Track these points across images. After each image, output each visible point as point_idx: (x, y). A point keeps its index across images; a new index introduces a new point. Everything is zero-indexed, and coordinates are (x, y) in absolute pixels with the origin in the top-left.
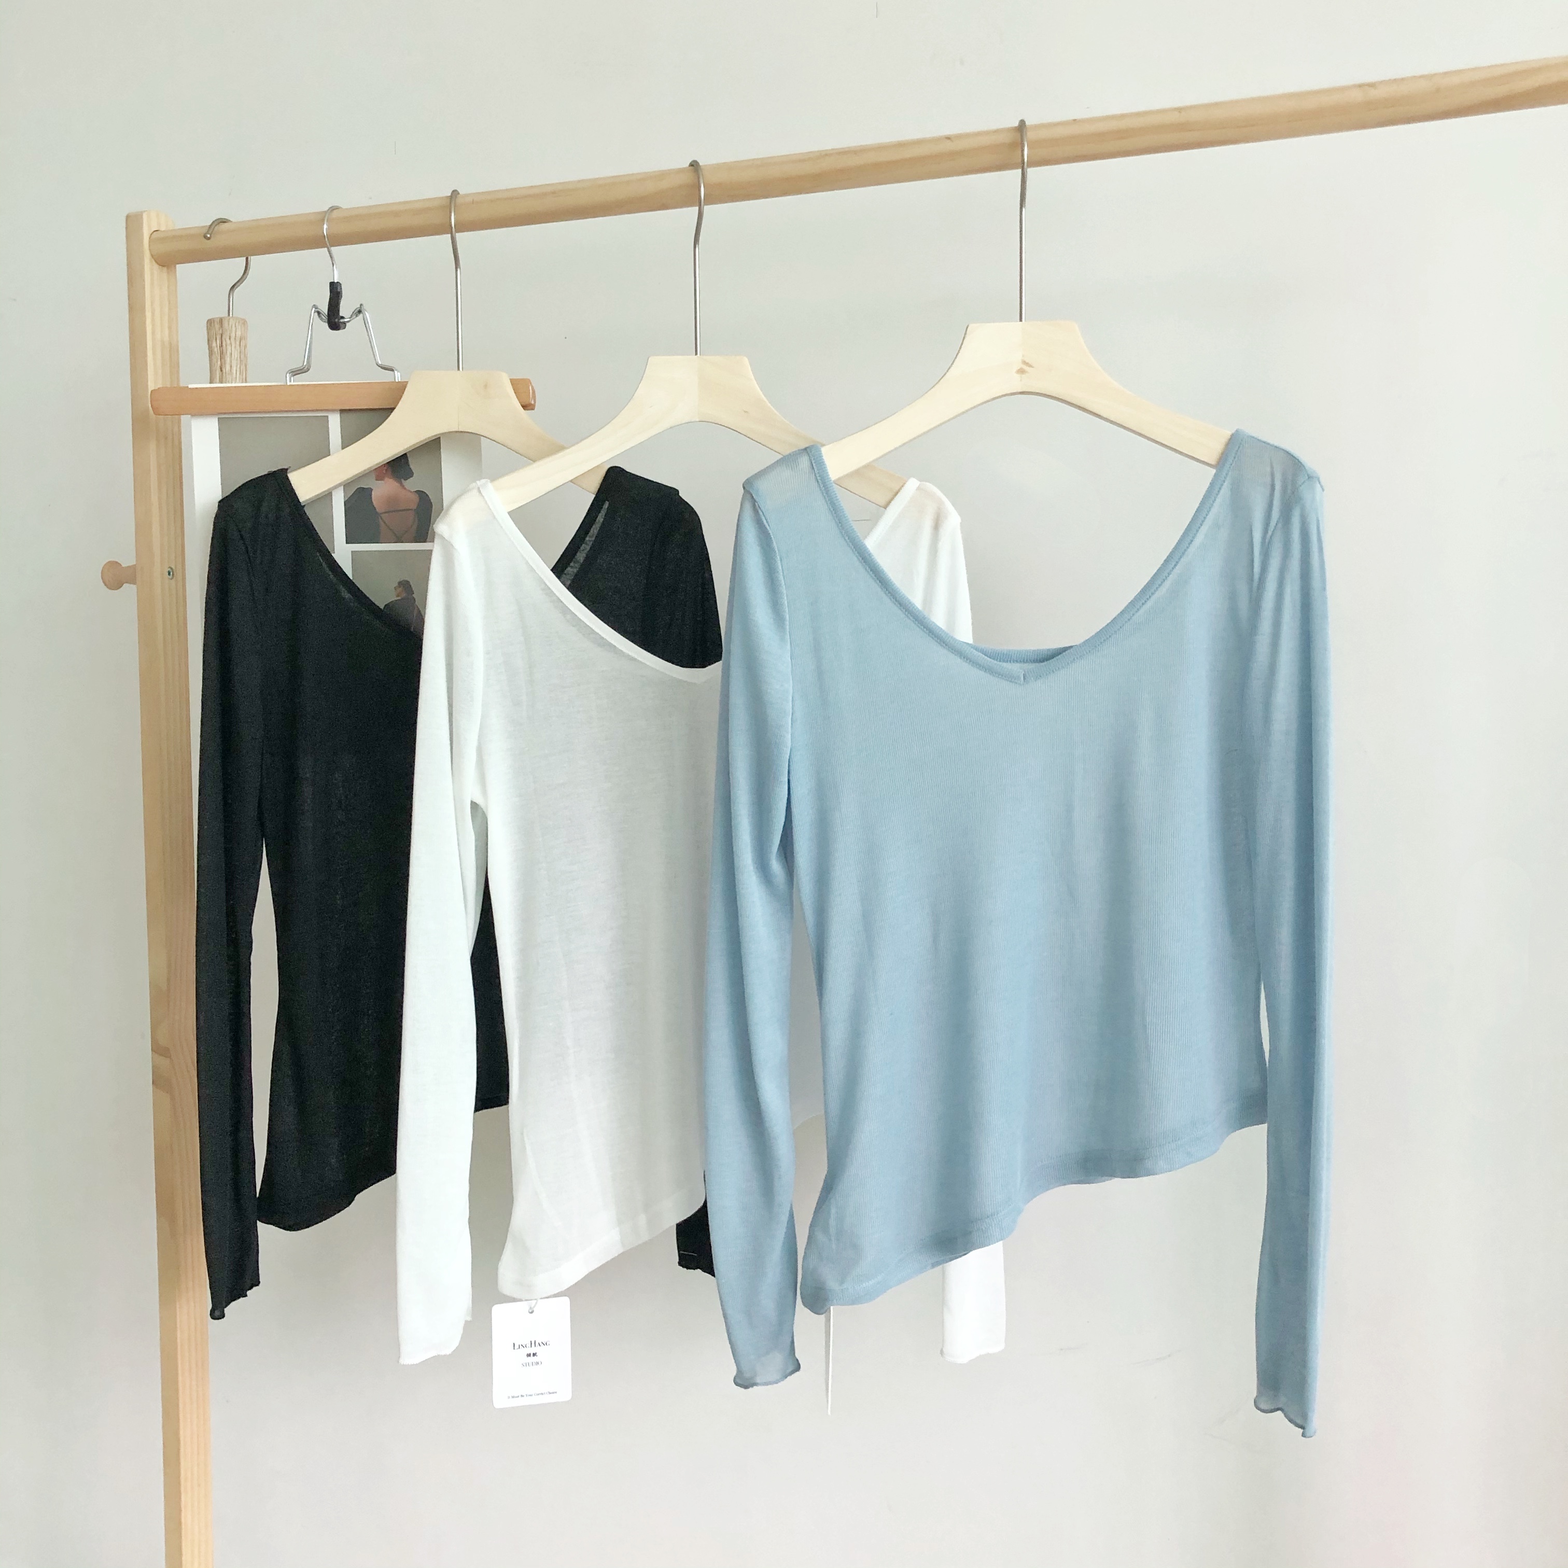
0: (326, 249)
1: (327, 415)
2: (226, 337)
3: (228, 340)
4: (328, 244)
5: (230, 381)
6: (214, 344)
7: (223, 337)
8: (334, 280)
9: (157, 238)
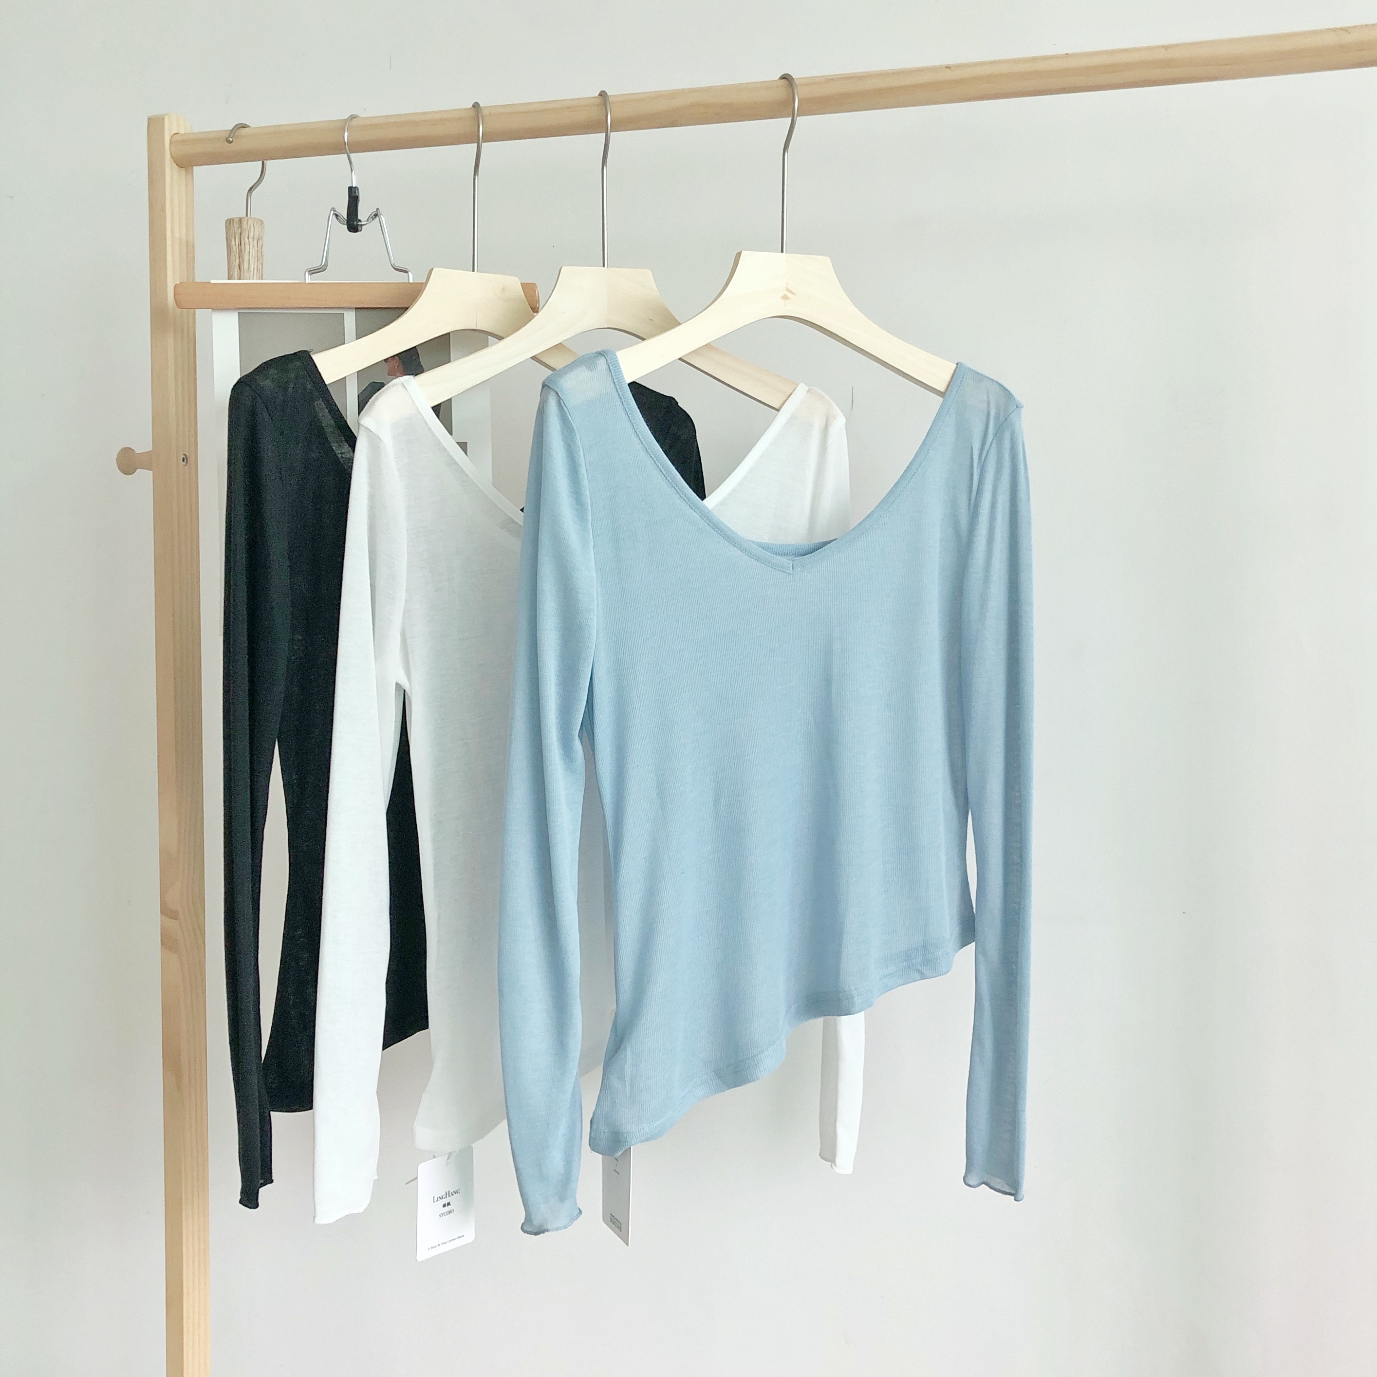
1: (342, 311)
3: (246, 239)
4: (348, 150)
5: (248, 278)
6: (233, 242)
7: (242, 236)
8: (352, 185)
9: (178, 140)
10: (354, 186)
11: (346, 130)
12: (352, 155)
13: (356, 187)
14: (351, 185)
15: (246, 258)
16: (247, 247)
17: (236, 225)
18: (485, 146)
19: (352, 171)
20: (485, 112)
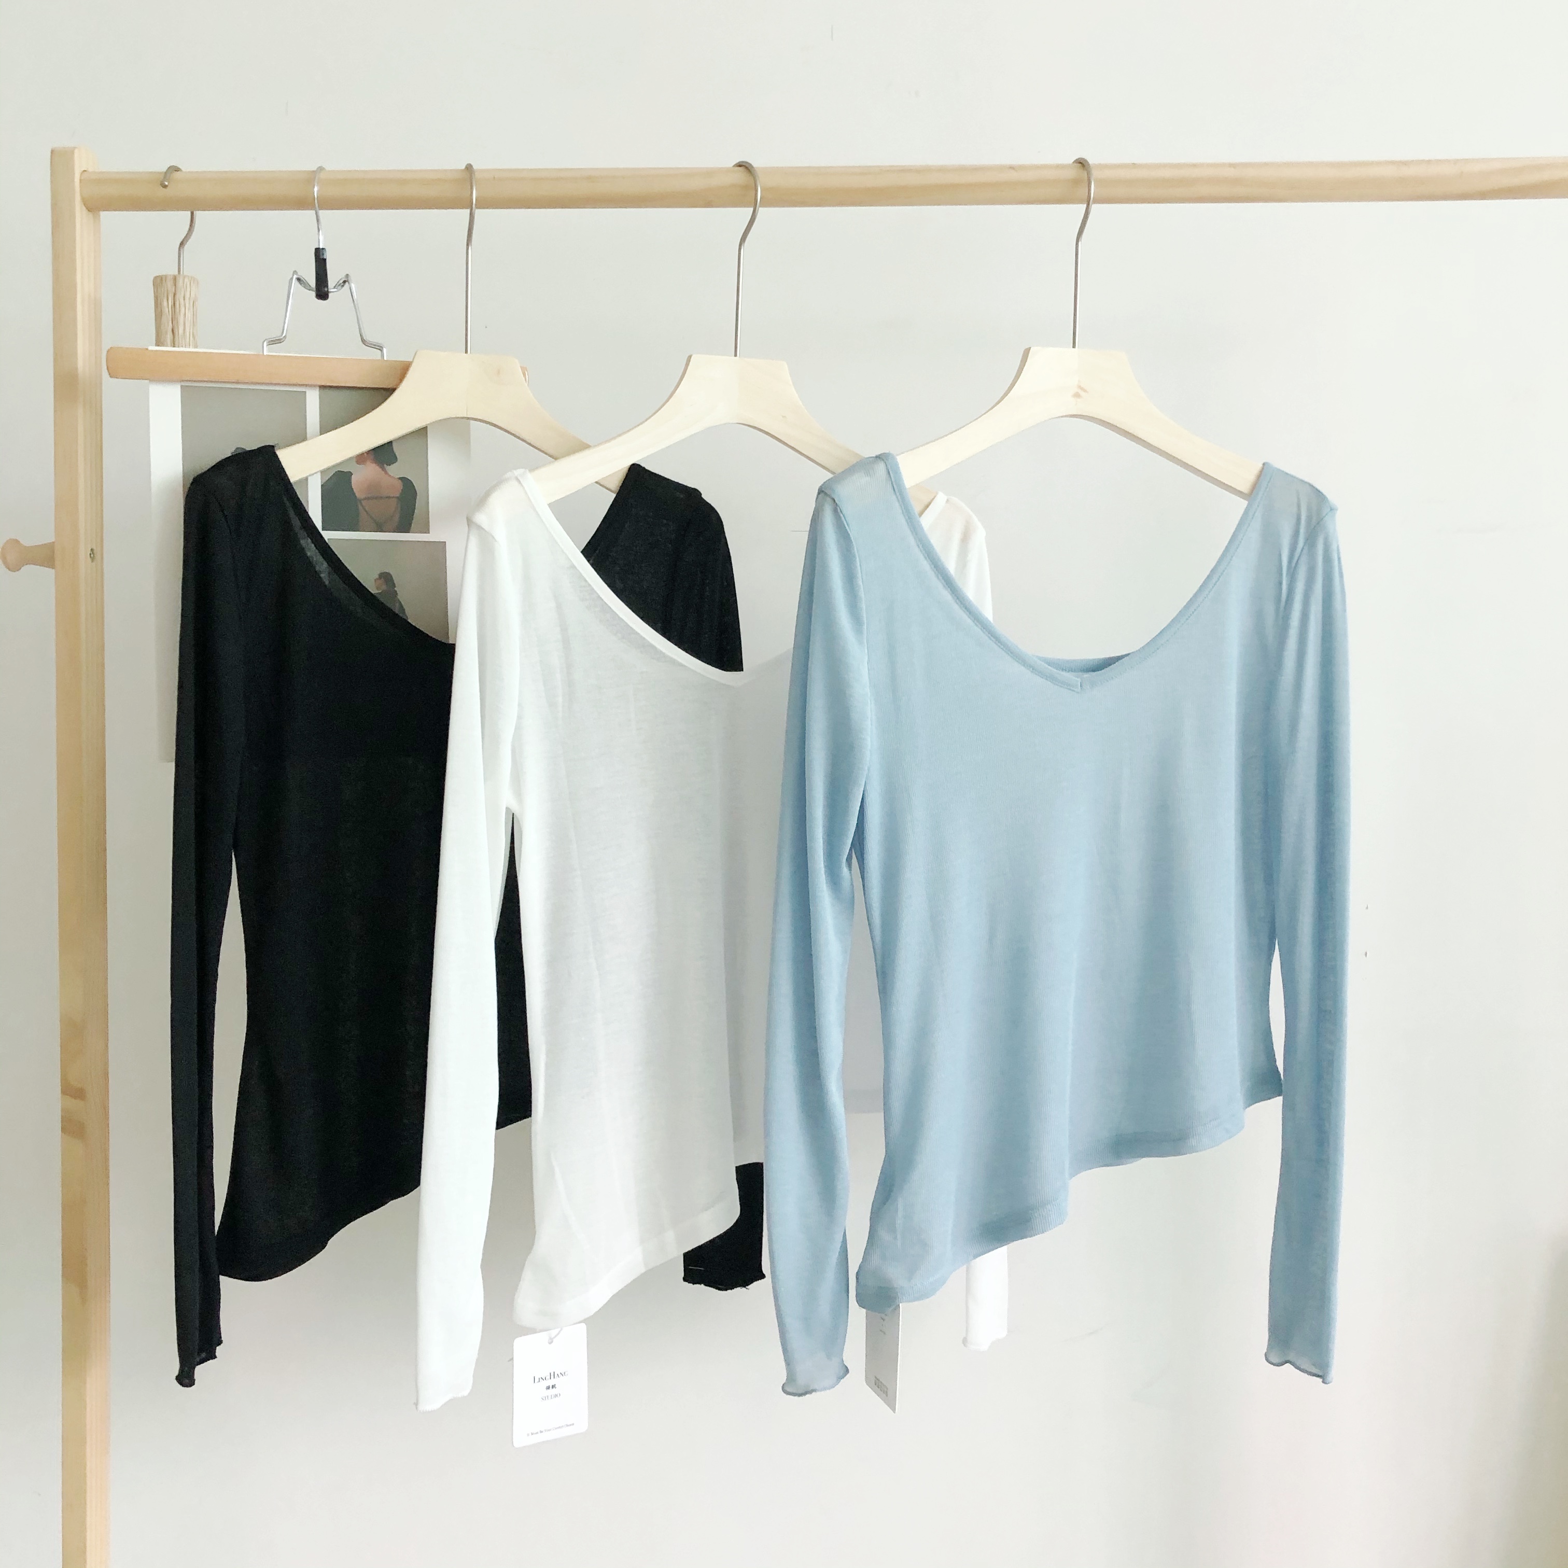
1: (304, 390)
2: (180, 296)
3: (181, 299)
4: (317, 205)
5: (184, 346)
6: (165, 303)
7: (177, 296)
8: (319, 245)
9: (88, 180)
10: (321, 247)
11: (316, 184)
12: (321, 213)
13: (323, 249)
14: (318, 247)
15: (181, 321)
16: (183, 309)
17: (170, 284)
19: (319, 230)
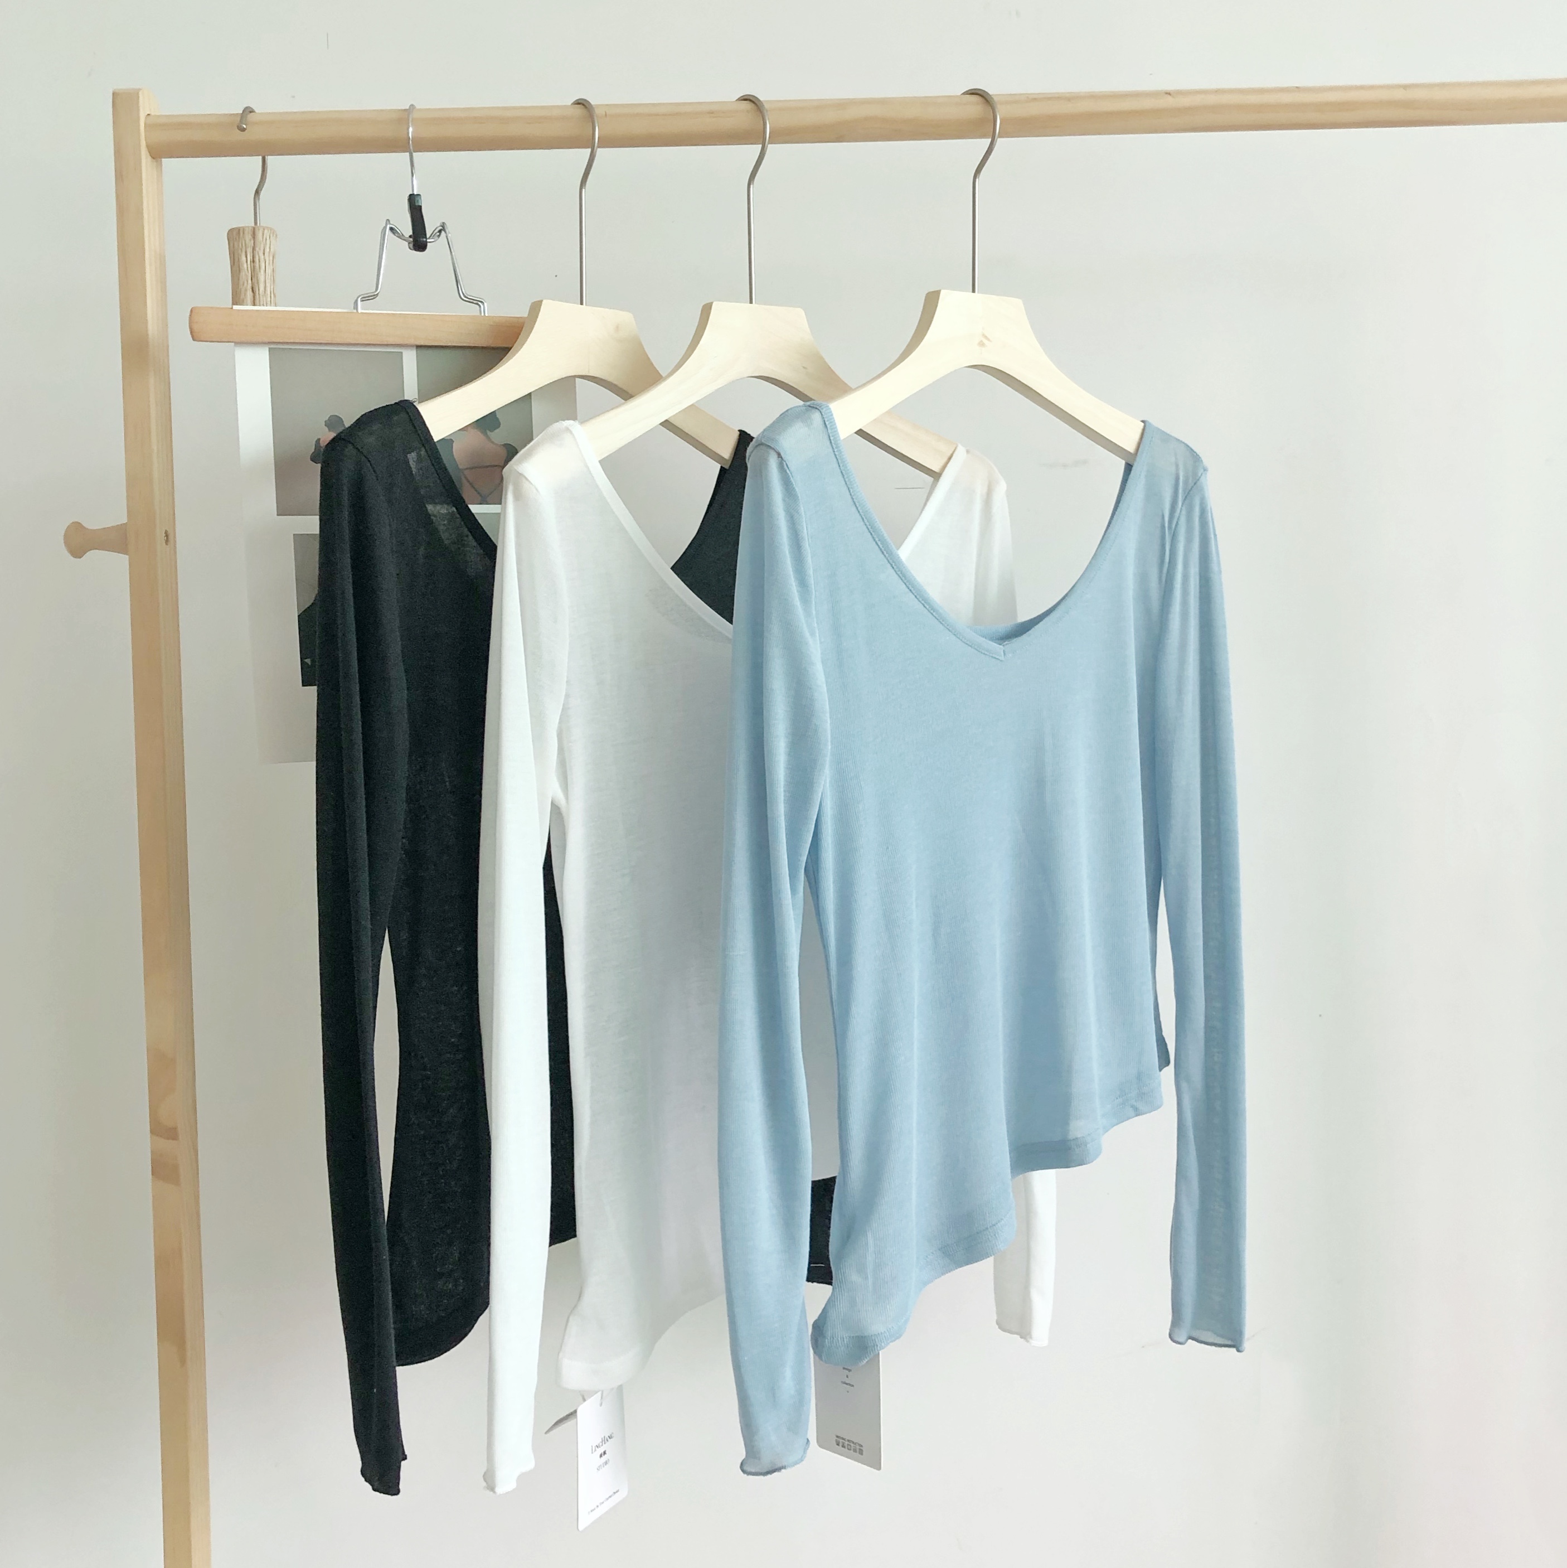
0: (408, 154)
1: (401, 351)
2: (259, 251)
3: (261, 254)
4: (411, 148)
5: (265, 304)
6: (244, 258)
7: (257, 251)
8: (413, 190)
9: (154, 125)
10: (415, 193)
11: (410, 124)
12: (415, 155)
13: (418, 195)
14: (411, 193)
15: (262, 278)
16: (263, 265)
17: (248, 237)
18: (600, 152)
19: (413, 176)
20: (598, 112)
